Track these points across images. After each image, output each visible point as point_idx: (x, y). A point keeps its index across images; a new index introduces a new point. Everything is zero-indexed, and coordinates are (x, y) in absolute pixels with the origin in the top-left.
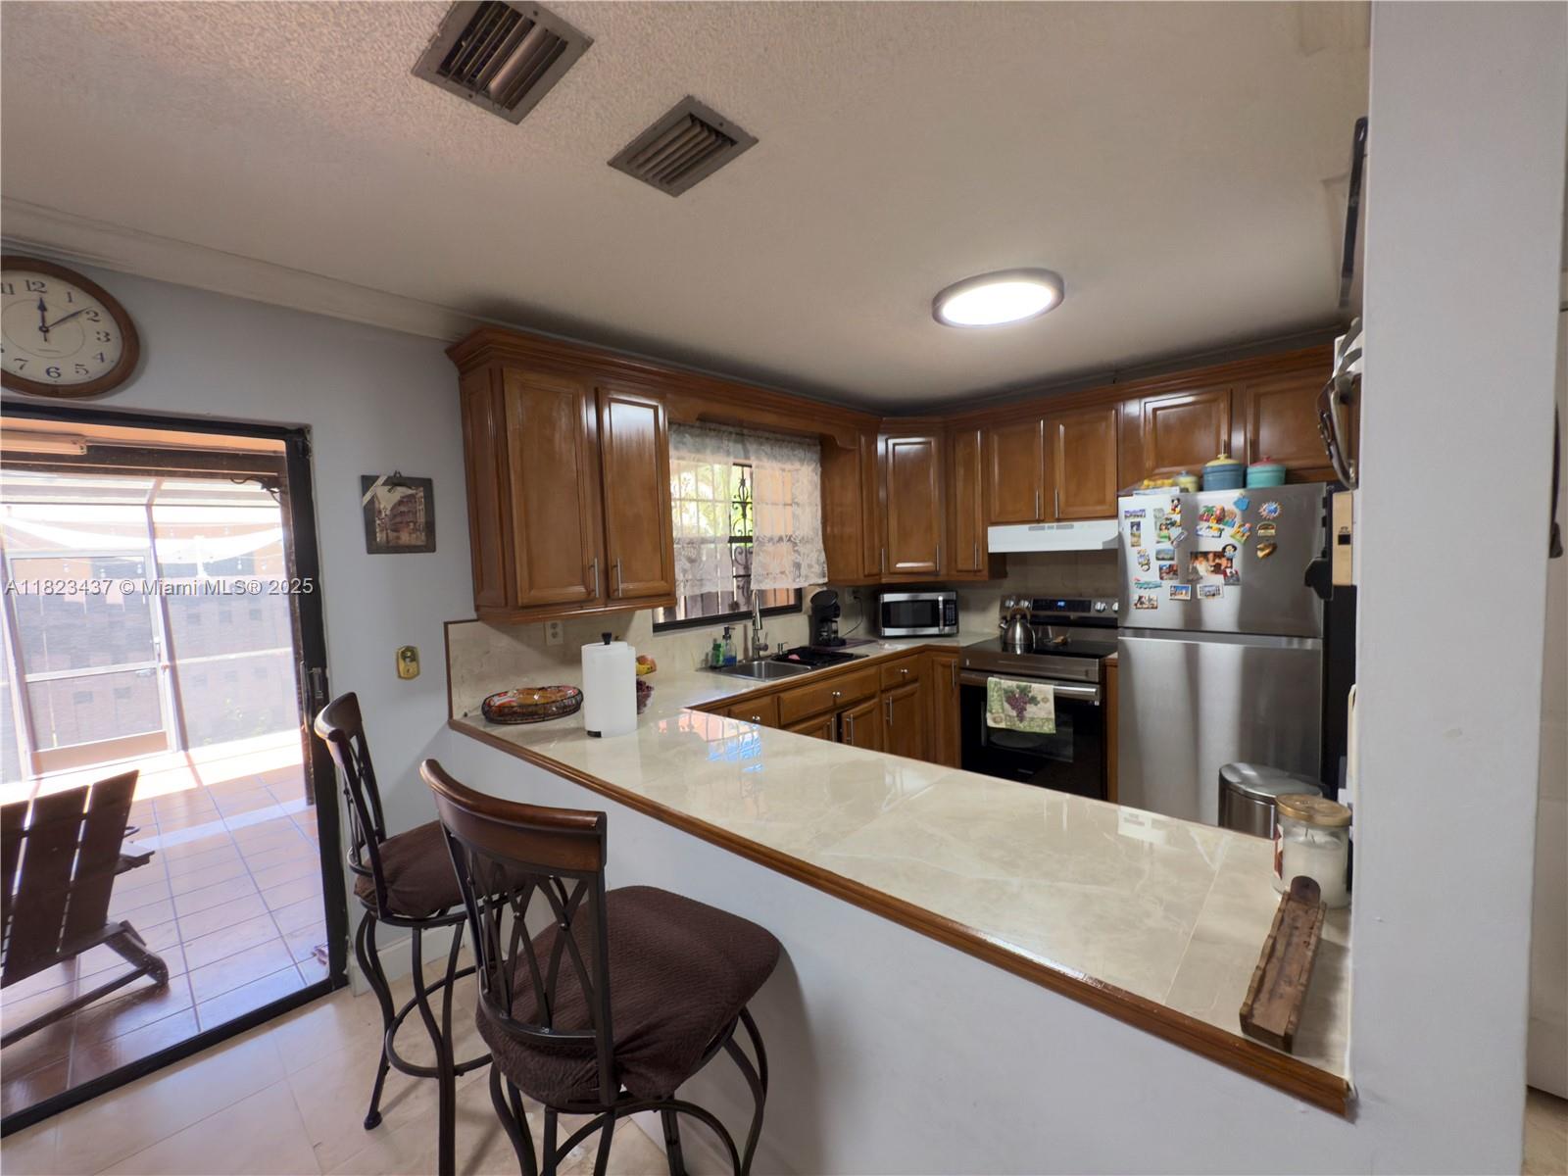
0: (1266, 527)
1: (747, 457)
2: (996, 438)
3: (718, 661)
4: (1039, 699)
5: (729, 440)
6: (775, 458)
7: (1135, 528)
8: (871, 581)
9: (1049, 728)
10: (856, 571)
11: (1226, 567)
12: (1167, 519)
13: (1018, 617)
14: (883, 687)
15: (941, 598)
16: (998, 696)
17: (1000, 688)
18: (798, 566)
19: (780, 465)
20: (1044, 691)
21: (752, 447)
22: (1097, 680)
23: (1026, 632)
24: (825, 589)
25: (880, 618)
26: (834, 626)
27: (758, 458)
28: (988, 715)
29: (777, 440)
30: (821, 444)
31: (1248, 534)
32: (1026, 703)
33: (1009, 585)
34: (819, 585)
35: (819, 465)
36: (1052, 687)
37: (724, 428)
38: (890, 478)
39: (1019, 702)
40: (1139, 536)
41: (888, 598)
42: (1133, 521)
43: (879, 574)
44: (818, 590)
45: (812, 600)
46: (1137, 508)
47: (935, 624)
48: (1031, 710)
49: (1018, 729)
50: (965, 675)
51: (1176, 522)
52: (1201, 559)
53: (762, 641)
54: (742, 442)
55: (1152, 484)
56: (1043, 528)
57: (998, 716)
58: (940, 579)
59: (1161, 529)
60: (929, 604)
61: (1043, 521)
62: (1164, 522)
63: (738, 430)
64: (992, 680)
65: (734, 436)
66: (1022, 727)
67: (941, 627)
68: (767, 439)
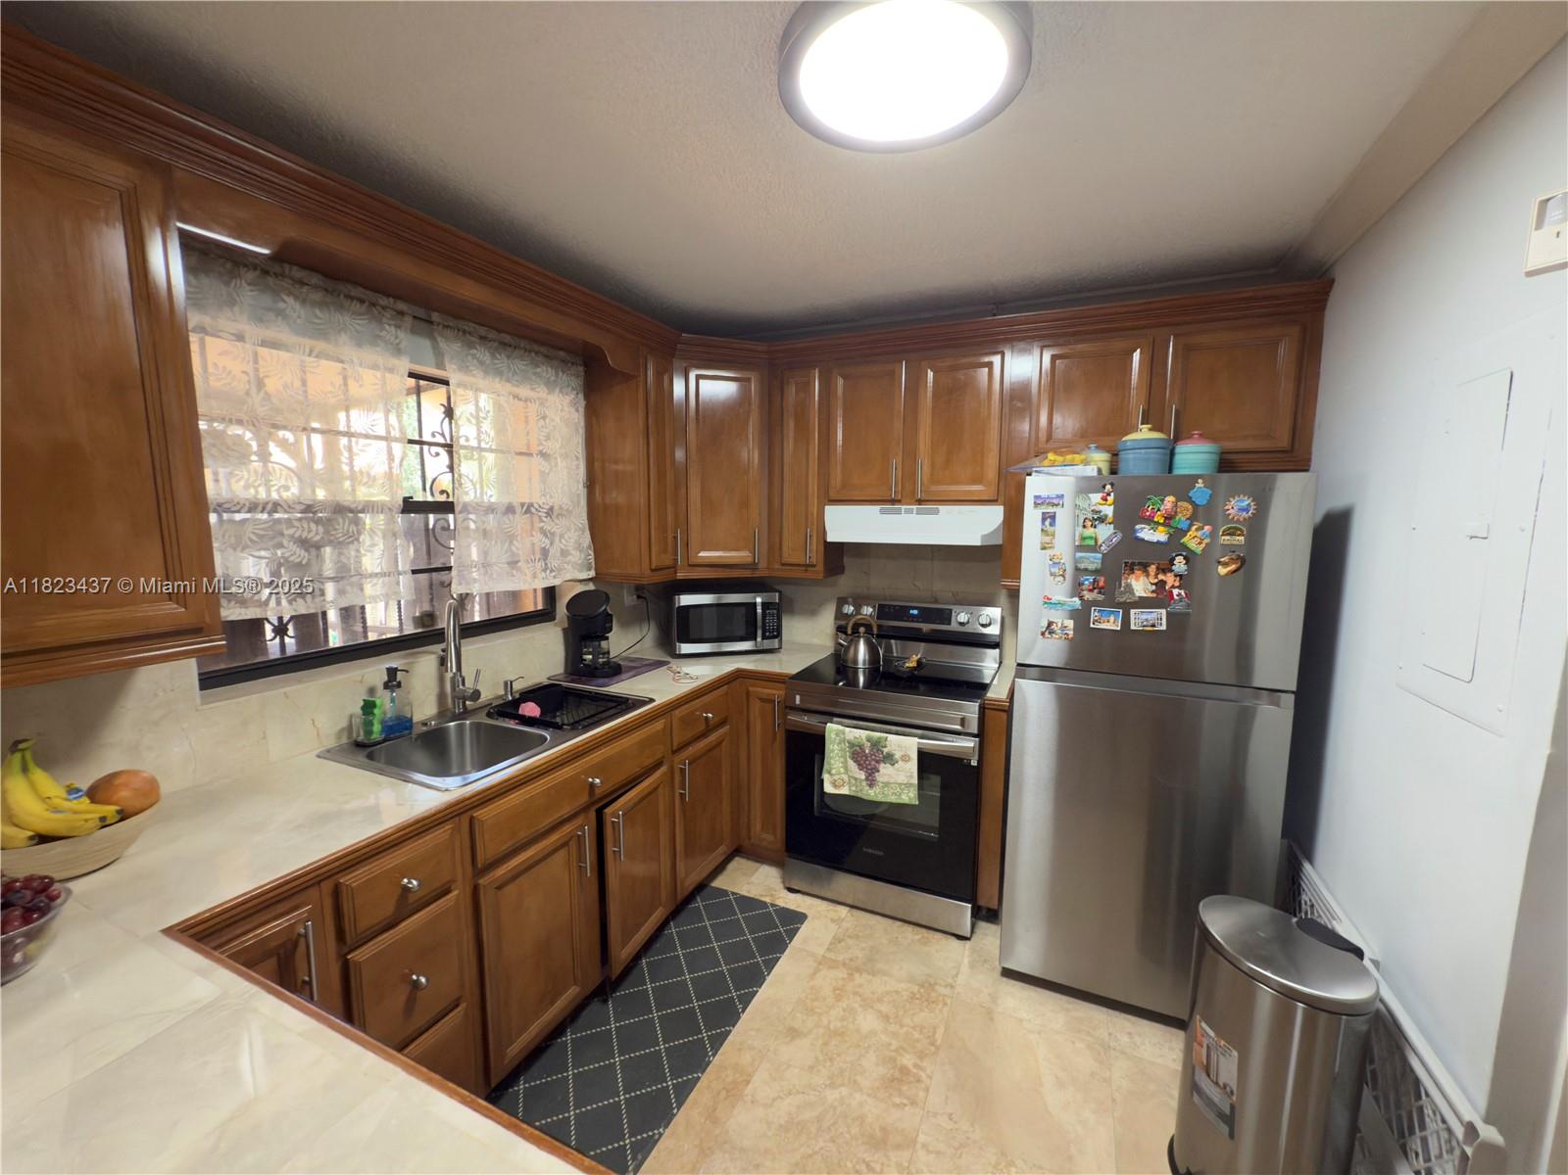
0: (1231, 532)
1: (440, 366)
2: (840, 382)
3: (369, 733)
4: (897, 756)
5: (398, 327)
6: (499, 373)
7: (1047, 523)
8: (659, 577)
9: (910, 797)
10: (640, 562)
11: (1173, 587)
12: (1094, 512)
13: (862, 630)
14: (675, 748)
15: (759, 600)
16: (841, 750)
17: (844, 740)
18: (545, 553)
19: (508, 387)
20: (905, 746)
21: (451, 347)
22: (976, 732)
23: (872, 650)
24: (591, 587)
25: (675, 629)
26: (604, 644)
27: (464, 368)
28: (826, 777)
29: (504, 344)
30: (586, 365)
31: (1207, 541)
32: (878, 762)
33: (845, 583)
34: (581, 581)
35: (581, 396)
36: (917, 740)
37: (384, 301)
38: (691, 427)
39: (869, 760)
40: (1053, 535)
41: (686, 600)
42: (1044, 511)
43: (674, 567)
44: (580, 588)
45: (569, 605)
46: (1053, 493)
47: (752, 637)
48: (885, 771)
49: (866, 798)
50: (793, 717)
51: (1106, 516)
52: (1138, 572)
53: (469, 684)
54: (431, 337)
55: (1060, 459)
56: (899, 512)
57: (839, 778)
58: (757, 574)
59: (1084, 527)
60: (743, 610)
61: (899, 502)
62: (1090, 516)
63: (421, 313)
64: (832, 729)
65: (408, 320)
66: (871, 794)
67: (759, 639)
68: (483, 338)
